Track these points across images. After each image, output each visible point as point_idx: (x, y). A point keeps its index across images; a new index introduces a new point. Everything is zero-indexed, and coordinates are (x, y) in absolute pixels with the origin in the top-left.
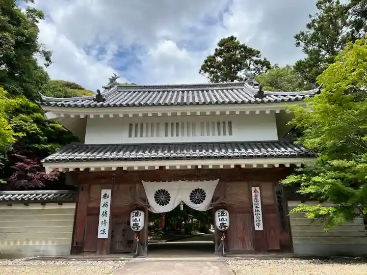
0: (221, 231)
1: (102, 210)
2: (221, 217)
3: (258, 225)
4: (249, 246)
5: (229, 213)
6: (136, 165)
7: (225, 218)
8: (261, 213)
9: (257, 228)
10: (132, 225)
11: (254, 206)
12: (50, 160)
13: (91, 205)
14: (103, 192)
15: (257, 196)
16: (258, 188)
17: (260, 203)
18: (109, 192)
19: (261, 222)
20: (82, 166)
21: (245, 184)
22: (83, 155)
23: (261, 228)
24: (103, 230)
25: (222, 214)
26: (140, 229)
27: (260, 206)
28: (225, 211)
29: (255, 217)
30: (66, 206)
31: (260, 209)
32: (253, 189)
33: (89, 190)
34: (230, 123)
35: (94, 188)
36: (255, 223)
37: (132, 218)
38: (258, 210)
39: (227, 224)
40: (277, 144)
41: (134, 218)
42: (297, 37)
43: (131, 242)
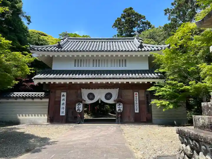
0: (119, 113)
1: (62, 102)
2: (119, 106)
3: (137, 110)
4: (132, 120)
5: (123, 104)
6: (79, 81)
7: (120, 106)
8: (138, 104)
9: (136, 112)
10: (77, 109)
11: (135, 101)
12: (37, 78)
13: (57, 99)
14: (62, 93)
15: (136, 97)
16: (137, 93)
17: (138, 100)
18: (65, 94)
19: (138, 109)
20: (52, 81)
21: (131, 91)
22: (52, 76)
23: (138, 111)
24: (63, 112)
25: (120, 105)
26: (80, 111)
27: (138, 101)
28: (121, 104)
29: (135, 106)
30: (44, 100)
31: (138, 103)
32: (135, 93)
33: (55, 93)
34: (125, 60)
35: (58, 92)
36: (135, 109)
37: (77, 106)
38: (137, 103)
39: (122, 109)
40: (147, 72)
41: (78, 106)
42: (165, 10)
43: (76, 117)
